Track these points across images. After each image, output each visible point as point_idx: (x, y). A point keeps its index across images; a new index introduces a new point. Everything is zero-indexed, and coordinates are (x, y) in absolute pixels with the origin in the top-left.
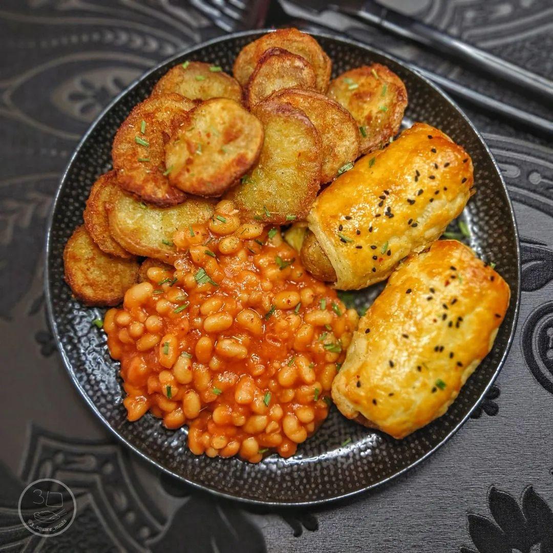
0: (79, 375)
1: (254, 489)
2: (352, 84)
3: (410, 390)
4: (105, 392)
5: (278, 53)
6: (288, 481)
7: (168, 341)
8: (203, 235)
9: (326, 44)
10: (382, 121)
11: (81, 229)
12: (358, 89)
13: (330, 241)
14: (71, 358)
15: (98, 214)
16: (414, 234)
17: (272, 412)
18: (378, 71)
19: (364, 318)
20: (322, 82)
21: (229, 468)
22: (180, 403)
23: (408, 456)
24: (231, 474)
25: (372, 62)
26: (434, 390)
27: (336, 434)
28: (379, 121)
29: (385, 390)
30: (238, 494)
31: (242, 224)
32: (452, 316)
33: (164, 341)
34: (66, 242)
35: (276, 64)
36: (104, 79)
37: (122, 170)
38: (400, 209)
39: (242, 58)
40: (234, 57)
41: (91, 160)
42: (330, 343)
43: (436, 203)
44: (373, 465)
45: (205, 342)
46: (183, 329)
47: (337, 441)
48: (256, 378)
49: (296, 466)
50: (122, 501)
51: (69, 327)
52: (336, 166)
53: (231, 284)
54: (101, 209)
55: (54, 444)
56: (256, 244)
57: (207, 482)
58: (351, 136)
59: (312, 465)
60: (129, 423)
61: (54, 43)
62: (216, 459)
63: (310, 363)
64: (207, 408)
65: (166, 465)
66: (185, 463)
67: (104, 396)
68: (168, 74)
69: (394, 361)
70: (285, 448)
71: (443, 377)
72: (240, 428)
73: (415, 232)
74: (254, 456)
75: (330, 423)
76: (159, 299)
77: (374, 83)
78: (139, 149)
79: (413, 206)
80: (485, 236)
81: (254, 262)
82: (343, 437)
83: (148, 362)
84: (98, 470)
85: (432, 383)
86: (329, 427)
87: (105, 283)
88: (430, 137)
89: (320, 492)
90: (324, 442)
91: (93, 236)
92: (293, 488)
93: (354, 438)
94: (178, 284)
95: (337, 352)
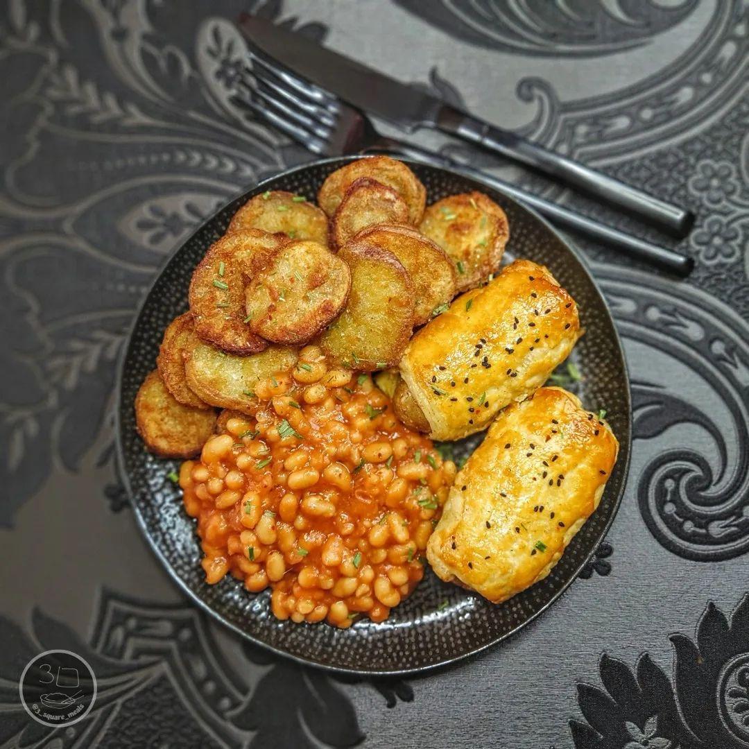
0: (154, 535)
1: (343, 657)
2: (449, 214)
3: (508, 553)
4: (182, 553)
5: (367, 183)
6: (380, 648)
7: (250, 500)
8: (287, 384)
9: (420, 171)
10: (481, 256)
11: (154, 375)
12: (456, 219)
13: (423, 392)
14: (145, 516)
15: (174, 362)
16: (513, 385)
17: (362, 575)
18: (477, 200)
19: (461, 473)
20: (415, 212)
21: (316, 634)
22: (263, 565)
23: (509, 620)
24: (318, 640)
25: (470, 190)
26: (534, 552)
27: (433, 597)
28: (478, 256)
29: (480, 552)
30: (325, 662)
31: (328, 370)
32: (552, 475)
33: (245, 499)
34: (138, 390)
35: (365, 196)
36: (176, 204)
37: (200, 317)
38: (497, 359)
39: (328, 187)
40: (320, 184)
41: (163, 299)
42: (425, 498)
43: (537, 351)
44: (472, 630)
45: (289, 500)
46: (266, 487)
47: (434, 603)
48: (344, 537)
49: (388, 632)
50: (200, 670)
51: (141, 482)
52: (430, 307)
53: (317, 436)
54: (176, 357)
55: (126, 608)
56: (344, 392)
57: (293, 648)
58: (447, 276)
59: (406, 631)
60: (208, 586)
61: (119, 163)
62: (302, 624)
63: (404, 520)
64: (293, 570)
65: (248, 631)
66: (269, 628)
67: (181, 557)
68: (247, 205)
69: (490, 522)
70: (377, 612)
71: (543, 539)
72: (328, 592)
73: (515, 382)
74: (343, 621)
75: (426, 585)
76: (240, 454)
77: (472, 214)
78: (218, 293)
79: (512, 355)
80: (596, 379)
81: (342, 411)
82: (440, 600)
83: (228, 521)
84: (174, 636)
85: (531, 546)
86: (425, 589)
87: (181, 435)
88: (531, 279)
89: (414, 659)
90: (420, 606)
91: (168, 386)
92: (385, 655)
93: (452, 600)
94: (260, 437)
95: (433, 509)
